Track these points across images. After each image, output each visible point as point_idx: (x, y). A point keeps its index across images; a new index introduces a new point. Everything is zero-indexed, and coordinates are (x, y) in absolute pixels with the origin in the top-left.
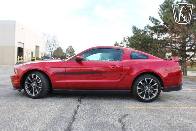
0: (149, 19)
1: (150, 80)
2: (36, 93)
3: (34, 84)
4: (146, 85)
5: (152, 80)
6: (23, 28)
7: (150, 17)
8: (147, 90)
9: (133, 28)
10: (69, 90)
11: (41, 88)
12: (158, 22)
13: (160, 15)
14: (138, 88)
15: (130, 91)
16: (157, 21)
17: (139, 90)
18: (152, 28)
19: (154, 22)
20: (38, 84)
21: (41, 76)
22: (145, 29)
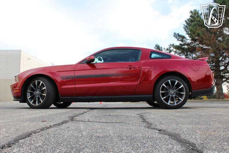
0: (174, 36)
1: (175, 82)
2: (39, 102)
3: (38, 92)
4: (171, 88)
5: (177, 81)
6: (29, 59)
7: (175, 33)
8: (171, 95)
9: (156, 47)
10: (79, 97)
11: (45, 95)
12: (185, 39)
13: (186, 31)
14: (161, 92)
15: (152, 96)
16: (183, 37)
17: (162, 94)
18: (178, 46)
19: (179, 39)
20: (42, 91)
21: (46, 81)
22: (170, 47)
